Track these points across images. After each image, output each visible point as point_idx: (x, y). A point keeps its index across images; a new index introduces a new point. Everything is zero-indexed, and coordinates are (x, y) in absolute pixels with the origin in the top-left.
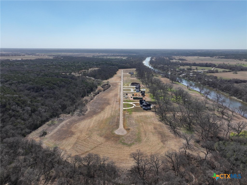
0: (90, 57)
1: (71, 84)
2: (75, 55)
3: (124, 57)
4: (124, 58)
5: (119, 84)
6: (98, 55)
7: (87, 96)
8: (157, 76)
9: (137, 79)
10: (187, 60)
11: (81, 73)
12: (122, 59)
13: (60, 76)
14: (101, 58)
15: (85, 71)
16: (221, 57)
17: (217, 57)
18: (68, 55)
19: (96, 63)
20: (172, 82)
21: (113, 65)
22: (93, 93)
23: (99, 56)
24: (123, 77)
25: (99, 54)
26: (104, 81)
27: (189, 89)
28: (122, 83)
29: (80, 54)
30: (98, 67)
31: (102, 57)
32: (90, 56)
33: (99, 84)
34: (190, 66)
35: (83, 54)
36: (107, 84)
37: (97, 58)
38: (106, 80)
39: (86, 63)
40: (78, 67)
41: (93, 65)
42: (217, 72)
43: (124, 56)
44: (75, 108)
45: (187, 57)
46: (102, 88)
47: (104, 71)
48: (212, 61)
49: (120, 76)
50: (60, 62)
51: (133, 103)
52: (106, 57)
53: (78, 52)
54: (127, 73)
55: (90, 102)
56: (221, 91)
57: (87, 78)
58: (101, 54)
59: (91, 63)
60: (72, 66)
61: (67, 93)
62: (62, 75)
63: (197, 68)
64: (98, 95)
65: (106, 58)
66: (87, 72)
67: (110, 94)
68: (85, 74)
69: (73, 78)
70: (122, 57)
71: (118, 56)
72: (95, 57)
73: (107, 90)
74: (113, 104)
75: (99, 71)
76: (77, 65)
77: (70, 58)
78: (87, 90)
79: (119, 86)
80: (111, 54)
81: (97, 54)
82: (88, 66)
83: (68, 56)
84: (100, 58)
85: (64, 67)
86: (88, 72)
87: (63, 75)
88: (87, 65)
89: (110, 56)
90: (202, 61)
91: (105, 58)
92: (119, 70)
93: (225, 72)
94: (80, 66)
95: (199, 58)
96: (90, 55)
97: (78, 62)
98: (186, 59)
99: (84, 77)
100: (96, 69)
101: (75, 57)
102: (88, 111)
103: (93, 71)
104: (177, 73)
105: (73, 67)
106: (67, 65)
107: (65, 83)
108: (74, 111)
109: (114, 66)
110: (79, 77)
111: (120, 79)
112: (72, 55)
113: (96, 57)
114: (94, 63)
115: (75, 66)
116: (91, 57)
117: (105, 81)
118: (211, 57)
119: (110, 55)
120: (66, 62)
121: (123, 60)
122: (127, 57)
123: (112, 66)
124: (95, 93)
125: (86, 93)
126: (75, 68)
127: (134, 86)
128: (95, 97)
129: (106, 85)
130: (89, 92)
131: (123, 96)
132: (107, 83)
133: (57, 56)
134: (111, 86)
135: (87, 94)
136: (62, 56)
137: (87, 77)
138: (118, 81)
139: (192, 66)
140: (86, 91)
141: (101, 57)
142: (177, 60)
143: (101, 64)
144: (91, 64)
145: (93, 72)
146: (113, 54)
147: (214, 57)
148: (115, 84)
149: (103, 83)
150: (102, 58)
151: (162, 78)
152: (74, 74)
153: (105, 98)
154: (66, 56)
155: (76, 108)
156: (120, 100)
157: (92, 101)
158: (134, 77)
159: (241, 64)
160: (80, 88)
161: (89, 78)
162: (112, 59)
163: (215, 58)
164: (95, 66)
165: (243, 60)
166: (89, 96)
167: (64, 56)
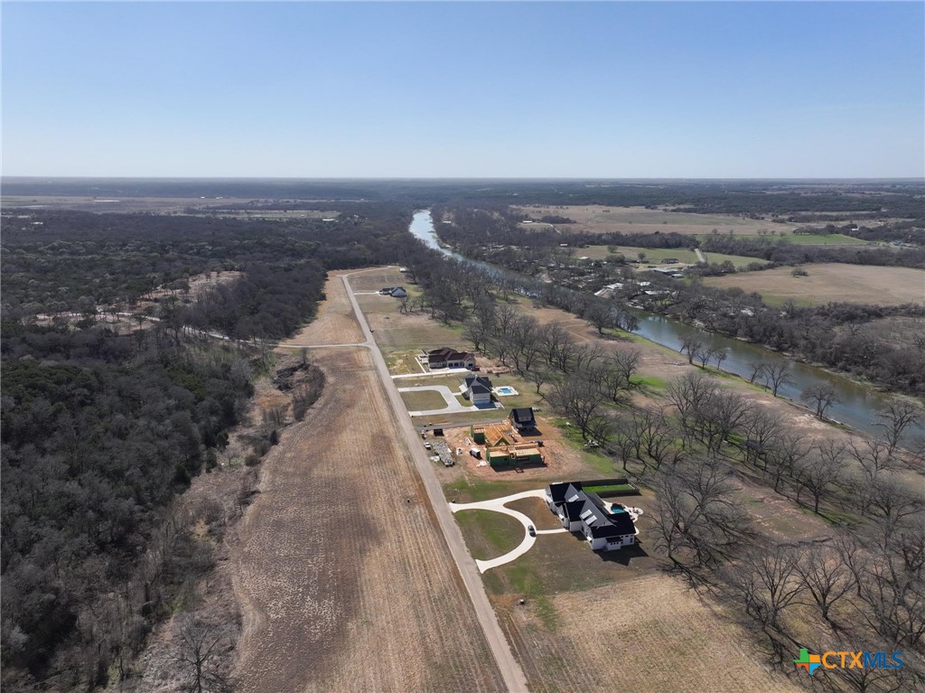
0: (175, 212)
1: (99, 397)
2: (99, 205)
3: (322, 211)
4: (329, 217)
5: (363, 358)
6: (211, 206)
7: (208, 471)
8: (511, 297)
9: (434, 324)
10: (575, 222)
11: (150, 311)
12: (320, 224)
13: (24, 340)
14: (225, 218)
15: (173, 299)
16: (682, 207)
17: (671, 208)
18: (68, 208)
19: (212, 243)
20: (597, 330)
21: (296, 254)
22: (241, 438)
23: (215, 210)
24: (365, 314)
25: (213, 200)
26: (281, 344)
27: (703, 368)
28: (376, 351)
29: (126, 199)
30: (232, 269)
31: (228, 213)
32: (171, 209)
33: (260, 367)
34: (609, 248)
35: (136, 199)
36: (304, 366)
37: (208, 221)
38: (289, 341)
39: (163, 249)
40: (128, 269)
41: (198, 253)
42: (729, 270)
43: (323, 208)
44: (145, 612)
45: (565, 207)
46: (280, 388)
47: (265, 288)
48: (665, 223)
49: (349, 309)
50: (26, 245)
51: (507, 505)
52: (248, 213)
53: (116, 195)
54: (374, 289)
55: (240, 527)
56: (826, 368)
57: (189, 340)
58: (220, 200)
59: (190, 244)
60: (91, 268)
61: (72, 486)
62: (34, 335)
63: (642, 256)
64: (276, 451)
65: (250, 219)
66: (179, 303)
67: (344, 434)
68: (172, 317)
69: (104, 347)
70: (317, 214)
71: (295, 207)
72: (198, 212)
73: (317, 405)
74: (395, 524)
75: (241, 290)
76: (119, 258)
77: (79, 222)
78: (205, 428)
79: (372, 376)
80: (263, 200)
81: (202, 201)
82: (179, 263)
83: (70, 212)
84: (220, 217)
85: (50, 276)
86: (187, 301)
87: (42, 331)
88: (169, 261)
89: (262, 208)
90: (630, 223)
91: (243, 216)
92: (329, 273)
93: (755, 270)
94: (138, 263)
95: (609, 211)
96: (174, 204)
97: (124, 245)
98: (571, 218)
99: (168, 331)
100: (226, 277)
101: (105, 216)
102: (249, 630)
103: (211, 294)
104: (579, 281)
105: (97, 276)
106: (65, 260)
107: (54, 398)
108: (141, 639)
109: (302, 257)
110: (140, 335)
111: (355, 324)
112: (90, 206)
113: (200, 216)
114: (203, 247)
115: (109, 264)
116: (178, 214)
117: (285, 346)
118: (647, 208)
119: (260, 205)
120: (61, 246)
121: (327, 226)
122: (336, 214)
123: (293, 255)
124: (251, 440)
125: (202, 447)
126: (108, 276)
127: (444, 366)
128: (265, 476)
129: (294, 369)
130: (215, 439)
131: (424, 451)
132: (299, 358)
133: (11, 210)
134: (331, 380)
135: (205, 456)
136: (39, 212)
137: (188, 330)
138: (349, 342)
139: (620, 247)
140: (196, 430)
141: (227, 216)
142: (539, 221)
143: (236, 247)
144: (191, 248)
145: (211, 296)
146: (271, 200)
147: (661, 207)
148: (342, 364)
149: (280, 356)
150: (232, 216)
151: (539, 308)
152: (110, 318)
153: (326, 474)
154: (59, 212)
155: (154, 614)
156: (422, 488)
157: (250, 509)
158: (416, 313)
159: (773, 232)
160: (160, 419)
161: (196, 337)
162: (276, 222)
163: (665, 210)
164: (214, 262)
165: (763, 218)
166: (220, 469)
167: (50, 212)
